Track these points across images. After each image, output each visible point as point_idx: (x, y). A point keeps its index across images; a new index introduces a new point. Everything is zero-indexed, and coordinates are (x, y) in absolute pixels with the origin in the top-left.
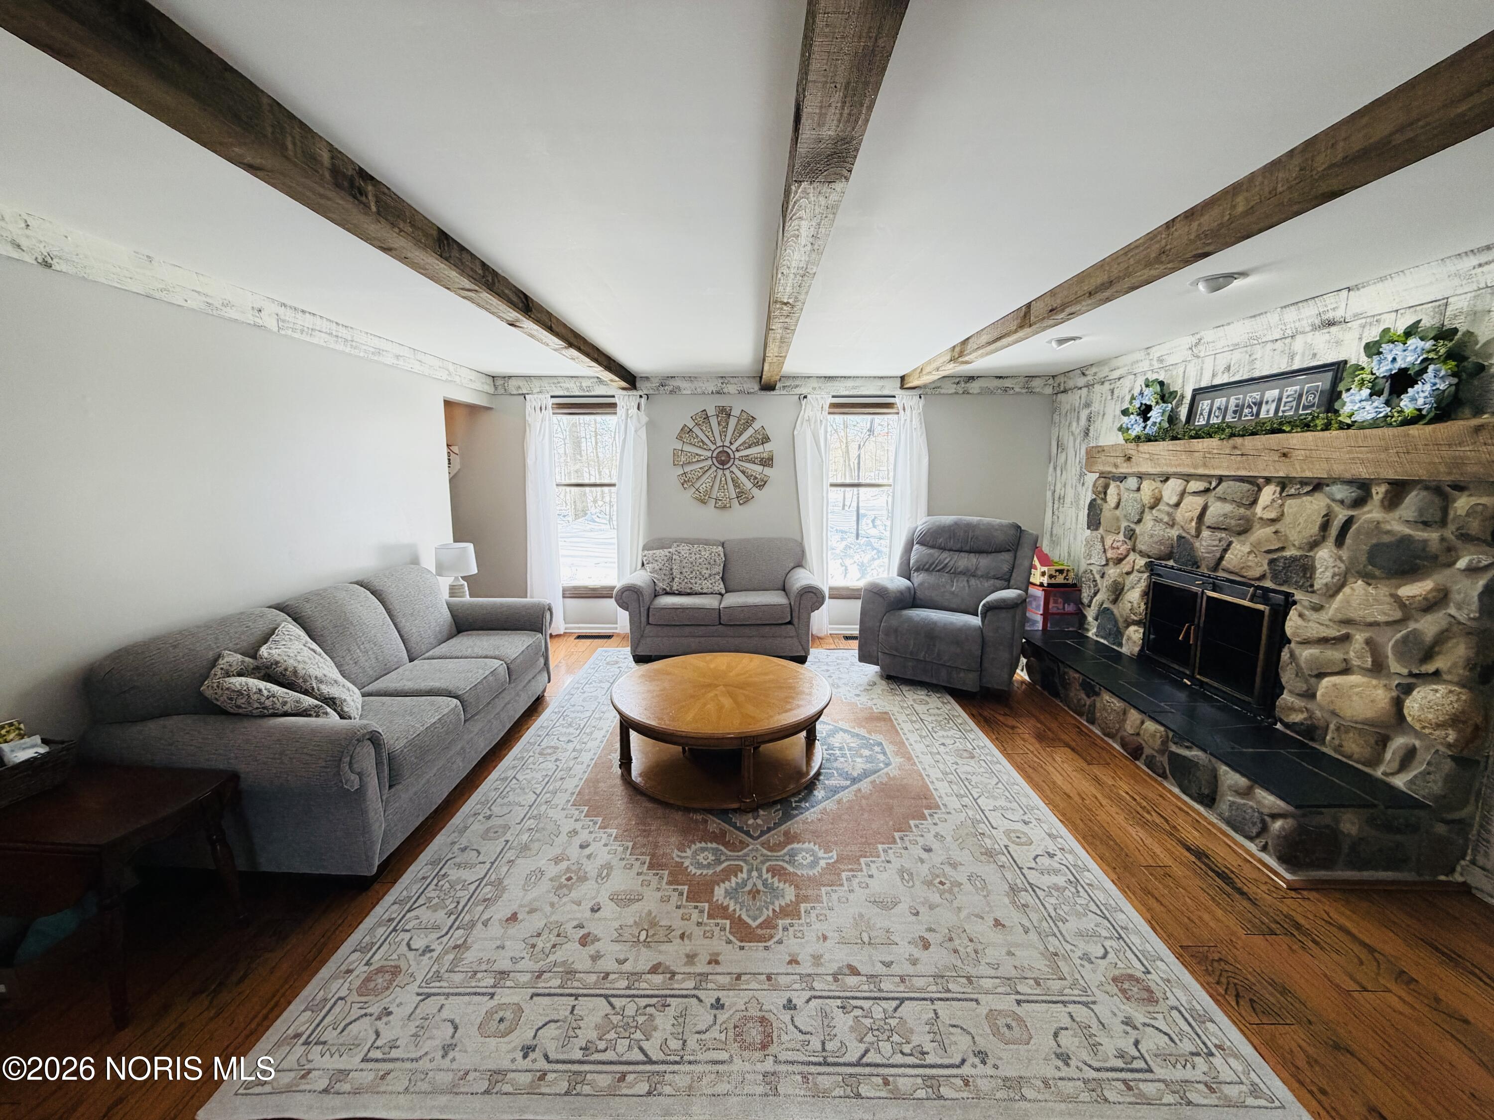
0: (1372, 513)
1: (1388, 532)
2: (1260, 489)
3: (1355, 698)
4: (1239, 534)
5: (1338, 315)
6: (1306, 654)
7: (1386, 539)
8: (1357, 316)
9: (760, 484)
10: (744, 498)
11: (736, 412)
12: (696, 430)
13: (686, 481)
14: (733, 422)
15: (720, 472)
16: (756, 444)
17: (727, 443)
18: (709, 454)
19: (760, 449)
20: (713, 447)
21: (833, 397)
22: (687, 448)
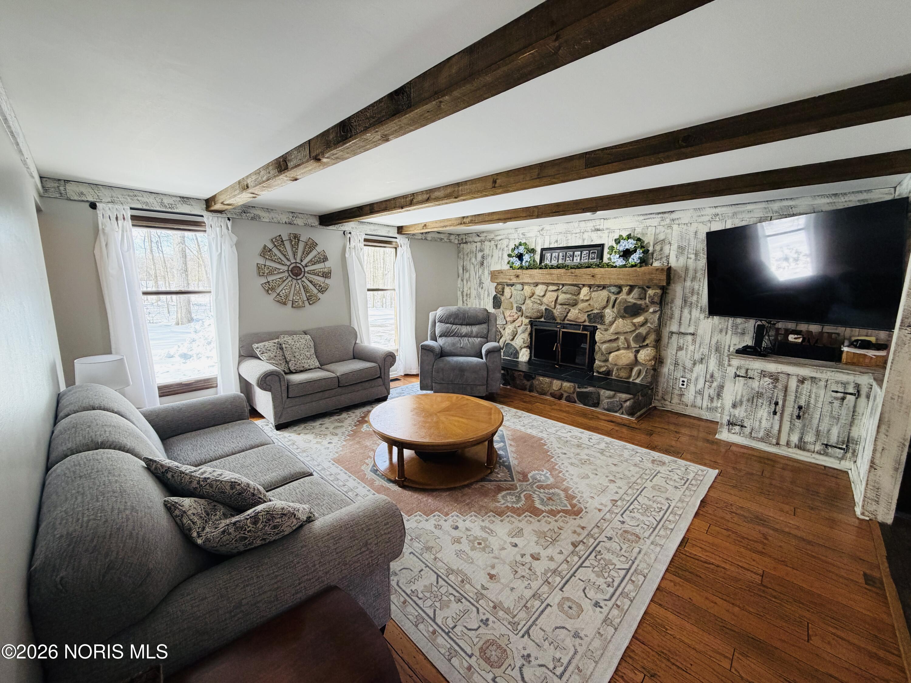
0: (623, 296)
1: (629, 302)
2: (581, 289)
3: (623, 358)
4: (573, 306)
5: (601, 227)
6: (604, 347)
7: (629, 304)
8: (607, 229)
9: (322, 290)
10: (311, 300)
11: (303, 238)
12: (275, 250)
13: (269, 289)
14: (301, 246)
15: (295, 281)
16: (319, 262)
17: (298, 261)
18: (286, 268)
19: (321, 265)
20: (288, 263)
21: (366, 235)
22: (268, 263)
